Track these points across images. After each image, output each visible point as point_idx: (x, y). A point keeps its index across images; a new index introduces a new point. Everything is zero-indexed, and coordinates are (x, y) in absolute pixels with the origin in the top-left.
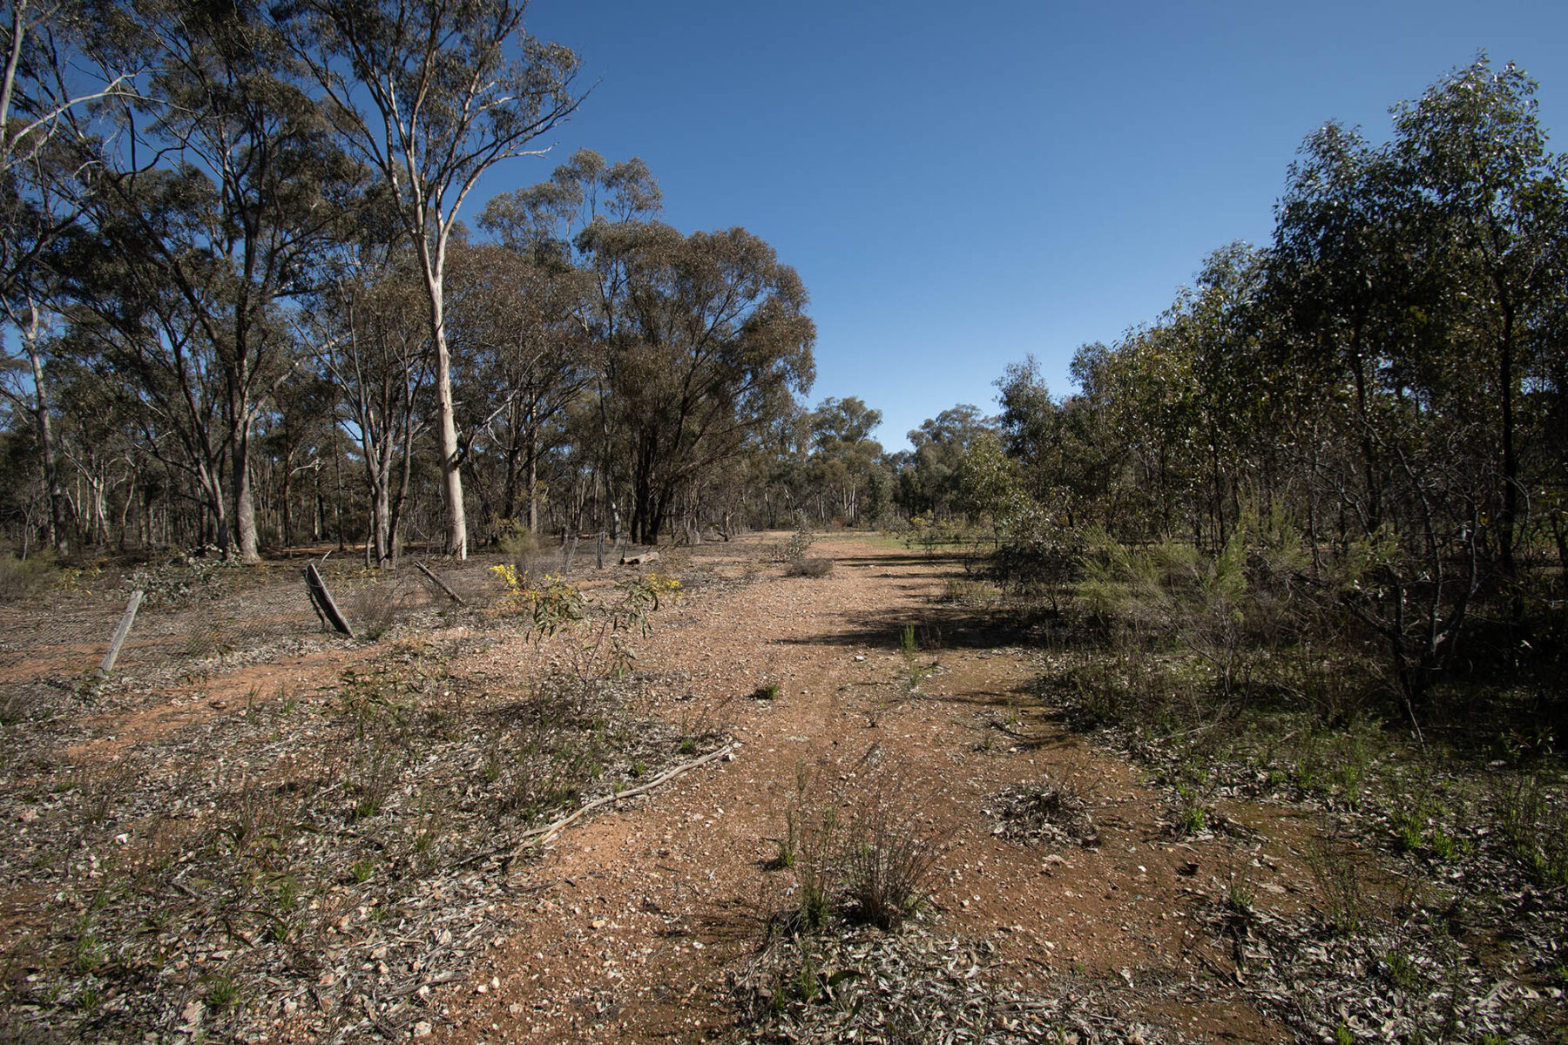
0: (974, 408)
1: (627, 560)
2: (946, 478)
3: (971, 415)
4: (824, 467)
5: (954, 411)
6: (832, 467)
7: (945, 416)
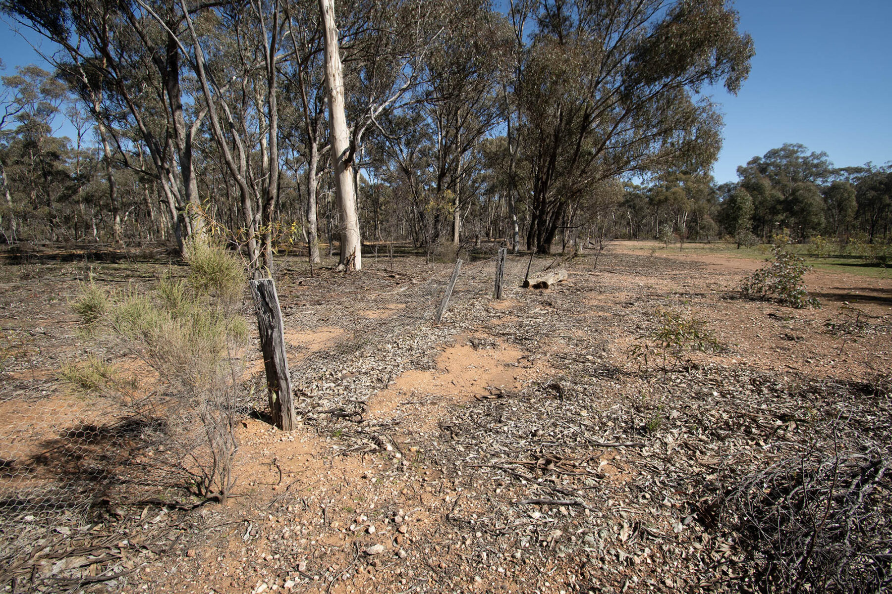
0: (800, 146)
1: (532, 282)
2: (779, 202)
3: (797, 152)
4: (668, 193)
5: (782, 150)
6: (674, 193)
7: (773, 153)
